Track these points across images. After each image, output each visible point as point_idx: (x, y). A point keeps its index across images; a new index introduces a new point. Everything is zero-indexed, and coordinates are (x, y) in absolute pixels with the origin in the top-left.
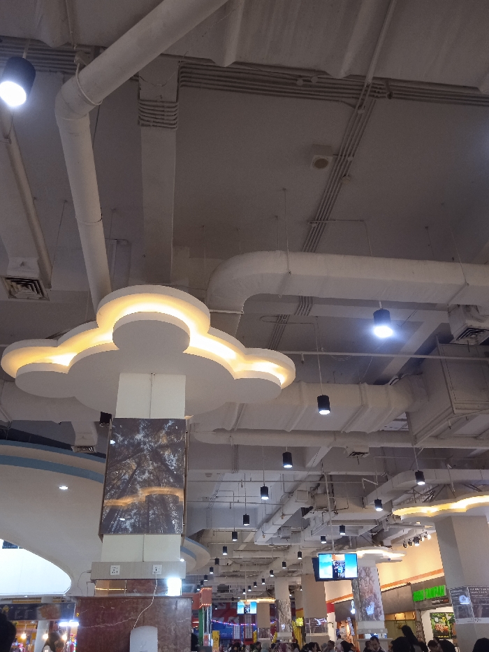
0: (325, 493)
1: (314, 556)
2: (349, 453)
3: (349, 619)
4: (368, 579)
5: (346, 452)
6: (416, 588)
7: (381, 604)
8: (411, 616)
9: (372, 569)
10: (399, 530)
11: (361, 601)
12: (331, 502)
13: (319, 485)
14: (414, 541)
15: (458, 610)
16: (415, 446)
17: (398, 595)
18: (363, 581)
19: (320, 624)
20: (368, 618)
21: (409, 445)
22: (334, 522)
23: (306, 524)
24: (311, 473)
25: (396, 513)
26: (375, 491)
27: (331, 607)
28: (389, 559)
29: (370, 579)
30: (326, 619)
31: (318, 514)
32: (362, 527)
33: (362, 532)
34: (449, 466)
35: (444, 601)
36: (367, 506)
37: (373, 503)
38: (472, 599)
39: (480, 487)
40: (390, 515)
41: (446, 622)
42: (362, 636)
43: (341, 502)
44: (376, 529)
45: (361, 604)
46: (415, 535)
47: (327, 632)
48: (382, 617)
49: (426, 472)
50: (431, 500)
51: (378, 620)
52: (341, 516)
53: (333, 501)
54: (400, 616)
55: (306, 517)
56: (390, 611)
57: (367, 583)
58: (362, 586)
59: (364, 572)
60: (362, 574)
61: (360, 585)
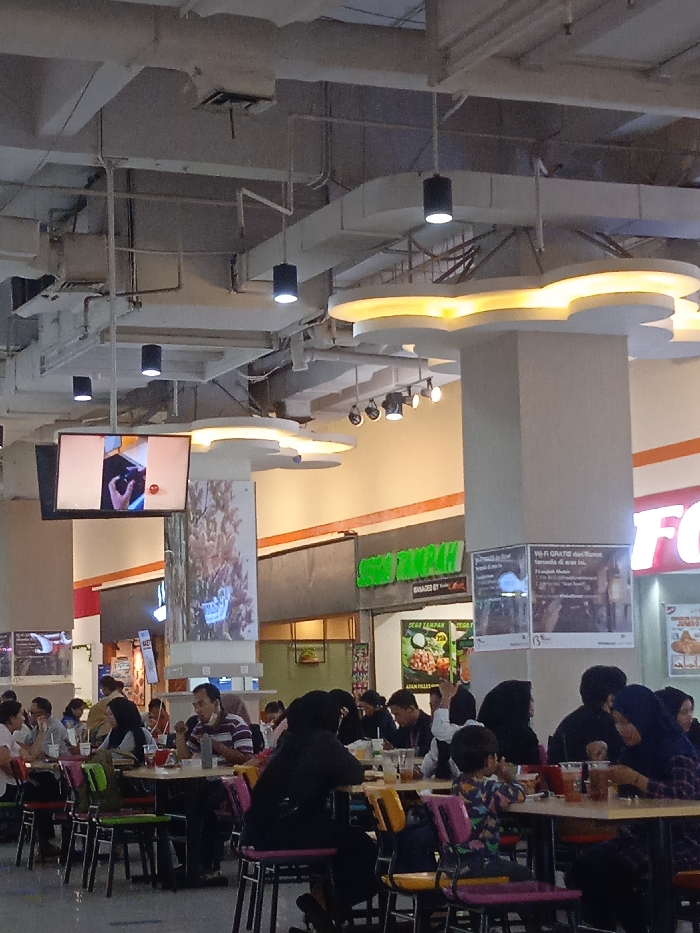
0: (102, 232)
1: (46, 441)
2: (203, 92)
3: (144, 636)
4: (219, 516)
5: (194, 89)
6: (368, 548)
7: (252, 593)
8: (342, 630)
9: (236, 487)
10: (342, 369)
11: (190, 585)
12: (119, 266)
13: (81, 203)
14: (385, 405)
15: (487, 613)
16: (438, 89)
17: (312, 567)
18: (203, 521)
19: (46, 648)
20: (208, 633)
21: (418, 84)
22: (126, 332)
23: (27, 336)
24: (56, 157)
25: (340, 311)
26: (279, 237)
27: (89, 601)
28: (297, 459)
29: (227, 518)
30: (68, 635)
31: (73, 301)
32: (220, 355)
33: (216, 371)
34: (540, 165)
35: (451, 588)
36: (244, 289)
37: (270, 275)
38: (536, 581)
39: (626, 244)
40: (322, 320)
41: (447, 648)
42: (179, 685)
43: (155, 267)
44: (268, 362)
45: (190, 591)
46: (391, 387)
47: (68, 672)
48: (252, 632)
49: (462, 182)
50: (462, 278)
51: (239, 638)
52: (151, 315)
53: (127, 261)
54: (309, 629)
55: (25, 311)
56: (277, 615)
57: (215, 530)
58: (197, 538)
59: (210, 495)
60: (203, 501)
61: (192, 536)
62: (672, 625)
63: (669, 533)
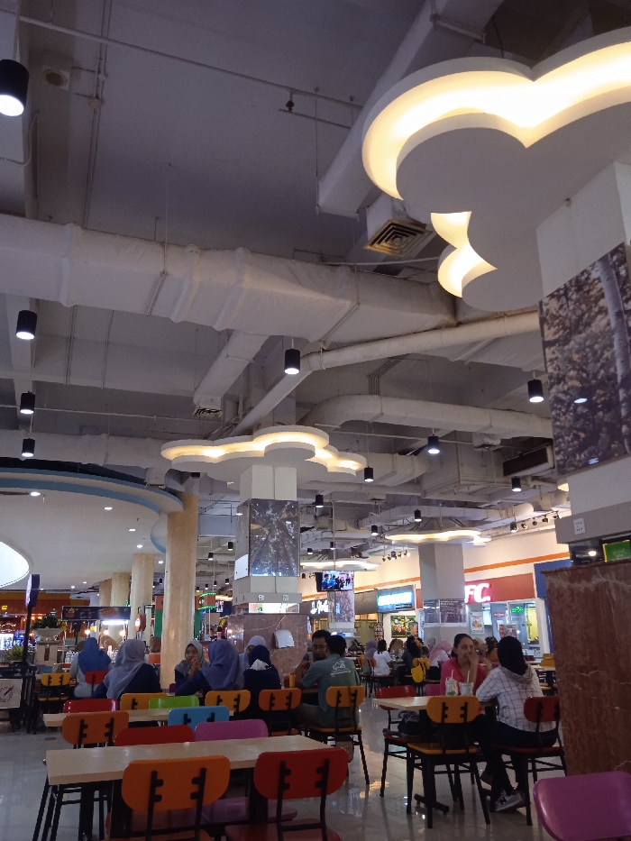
28: (366, 570)
51: (349, 621)
62: (472, 618)
63: (472, 593)
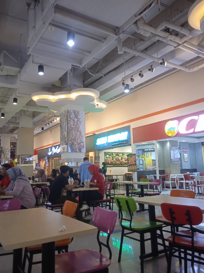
41: (113, 158)
48: (84, 150)
57: (75, 123)
58: (70, 125)
59: (74, 114)
60: (72, 115)
61: (69, 124)
